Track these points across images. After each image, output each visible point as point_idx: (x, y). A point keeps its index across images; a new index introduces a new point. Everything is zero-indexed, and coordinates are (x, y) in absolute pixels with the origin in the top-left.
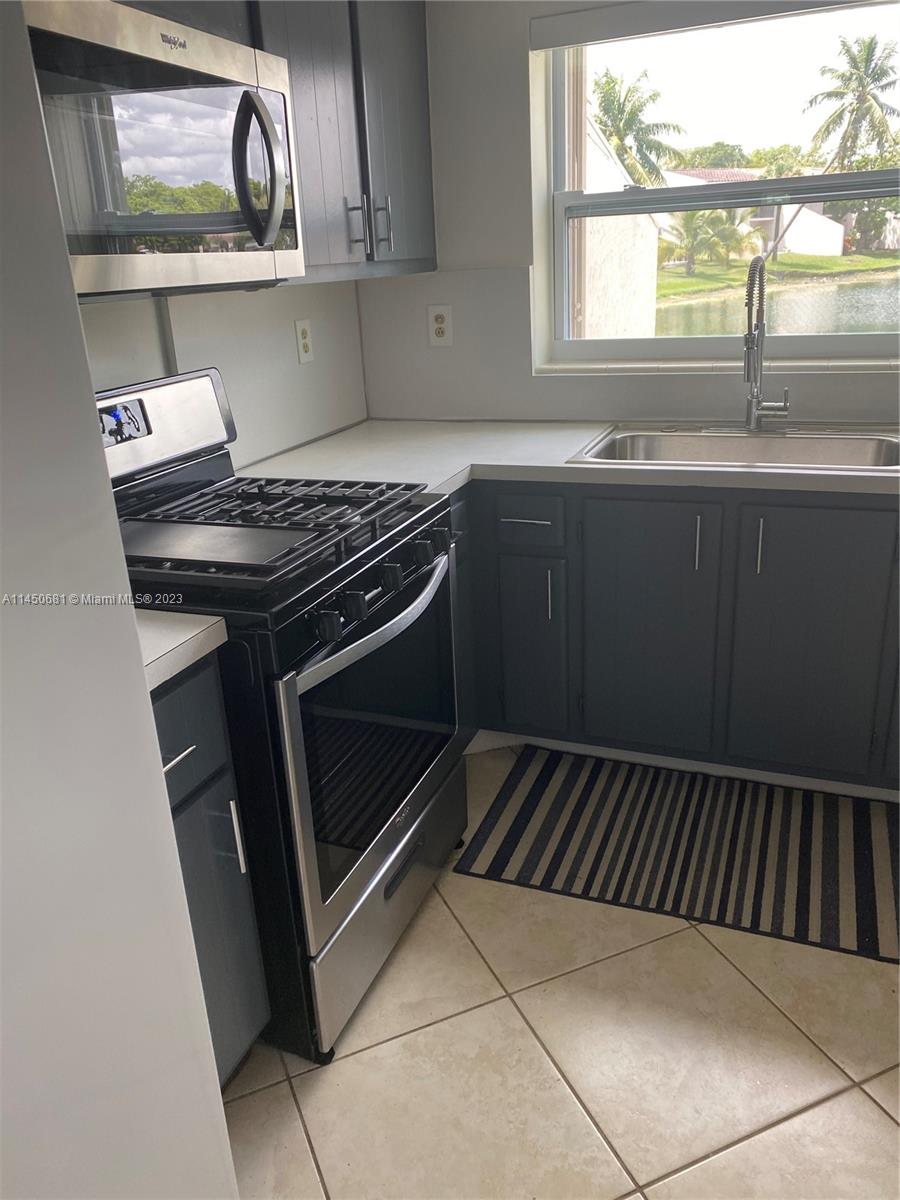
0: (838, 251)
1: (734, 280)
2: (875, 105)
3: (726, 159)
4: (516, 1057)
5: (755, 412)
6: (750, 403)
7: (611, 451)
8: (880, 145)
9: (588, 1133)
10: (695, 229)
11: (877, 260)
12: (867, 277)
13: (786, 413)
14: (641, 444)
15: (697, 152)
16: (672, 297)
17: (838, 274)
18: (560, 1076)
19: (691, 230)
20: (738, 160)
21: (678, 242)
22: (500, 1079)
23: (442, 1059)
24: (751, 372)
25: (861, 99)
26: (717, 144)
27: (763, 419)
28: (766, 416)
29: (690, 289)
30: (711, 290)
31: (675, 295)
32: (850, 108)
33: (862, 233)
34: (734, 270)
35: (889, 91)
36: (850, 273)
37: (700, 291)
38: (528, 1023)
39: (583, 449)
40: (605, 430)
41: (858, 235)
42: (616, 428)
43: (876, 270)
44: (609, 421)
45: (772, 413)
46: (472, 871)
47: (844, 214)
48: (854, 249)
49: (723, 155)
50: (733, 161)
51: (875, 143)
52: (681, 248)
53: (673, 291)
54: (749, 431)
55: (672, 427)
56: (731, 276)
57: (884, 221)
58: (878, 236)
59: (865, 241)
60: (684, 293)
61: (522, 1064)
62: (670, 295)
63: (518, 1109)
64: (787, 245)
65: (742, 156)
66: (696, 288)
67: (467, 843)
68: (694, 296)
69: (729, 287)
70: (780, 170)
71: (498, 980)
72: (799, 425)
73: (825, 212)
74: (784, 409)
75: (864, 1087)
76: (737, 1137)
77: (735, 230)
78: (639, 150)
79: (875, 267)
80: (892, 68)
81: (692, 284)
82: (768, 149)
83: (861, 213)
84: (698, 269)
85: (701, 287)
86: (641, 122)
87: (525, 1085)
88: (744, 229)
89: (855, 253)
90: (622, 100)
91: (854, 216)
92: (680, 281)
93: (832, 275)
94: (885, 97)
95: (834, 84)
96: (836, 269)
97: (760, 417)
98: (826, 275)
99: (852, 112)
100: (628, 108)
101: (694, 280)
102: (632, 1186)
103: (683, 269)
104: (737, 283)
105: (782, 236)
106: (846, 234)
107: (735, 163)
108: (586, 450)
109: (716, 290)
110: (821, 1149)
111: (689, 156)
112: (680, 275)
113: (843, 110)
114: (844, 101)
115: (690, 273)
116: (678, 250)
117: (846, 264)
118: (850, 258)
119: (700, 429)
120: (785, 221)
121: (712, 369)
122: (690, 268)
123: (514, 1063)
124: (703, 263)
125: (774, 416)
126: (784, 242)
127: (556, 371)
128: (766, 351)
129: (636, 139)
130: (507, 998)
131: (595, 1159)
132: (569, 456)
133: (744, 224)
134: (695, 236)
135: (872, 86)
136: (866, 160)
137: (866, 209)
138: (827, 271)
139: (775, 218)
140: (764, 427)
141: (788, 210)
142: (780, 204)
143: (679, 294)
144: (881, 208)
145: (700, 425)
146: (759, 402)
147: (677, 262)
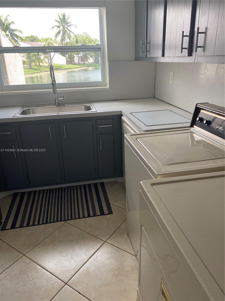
0: (66, 64)
1: (43, 70)
2: (67, 30)
3: (34, 40)
4: (29, 269)
5: (57, 101)
6: (55, 99)
7: (23, 113)
8: (70, 39)
9: (52, 278)
10: (30, 57)
11: (74, 66)
12: (73, 69)
13: (64, 101)
14: (31, 111)
15: (27, 37)
16: (27, 74)
17: (66, 69)
18: (42, 268)
19: (29, 58)
20: (38, 40)
21: (26, 60)
22: (26, 275)
23: (9, 278)
24: (54, 92)
25: (64, 28)
26: (32, 36)
27: (59, 103)
28: (59, 102)
29: (31, 72)
30: (37, 73)
31: (28, 74)
32: (62, 30)
33: (70, 59)
34: (42, 68)
35: (70, 27)
36: (69, 69)
37: (34, 73)
38: (31, 259)
39: (16, 113)
40: (21, 108)
41: (69, 60)
42: (23, 107)
43: (74, 68)
44: (21, 106)
45: (61, 101)
46: (6, 229)
47: (65, 55)
48: (69, 63)
49: (33, 39)
50: (36, 40)
51: (68, 39)
52: (27, 62)
53: (27, 73)
54: (56, 106)
55: (38, 106)
56: (42, 69)
57: (74, 57)
58: (73, 60)
59: (70, 61)
60: (30, 73)
61: (31, 270)
62: (26, 74)
63: (33, 280)
64: (53, 62)
65: (38, 39)
66: (33, 72)
67: (3, 222)
68: (33, 74)
69: (41, 72)
70: (48, 44)
71: (20, 252)
72: (68, 103)
73: (61, 54)
74: (63, 100)
75: (107, 241)
76: (84, 262)
77: (40, 58)
78: (11, 36)
79: (74, 67)
80: (70, 22)
81: (32, 71)
82: (44, 38)
83: (69, 55)
84: (32, 67)
85: (34, 72)
86: (10, 28)
87: (34, 274)
88: (42, 57)
89: (69, 64)
90: (3, 22)
91: (67, 55)
92: (28, 70)
93: (65, 69)
94: (69, 28)
95: (57, 24)
96: (66, 68)
97: (58, 102)
98: (64, 69)
99: (62, 31)
100: (6, 24)
101: (32, 70)
102: (64, 284)
103: (29, 67)
104: (43, 71)
105: (52, 59)
106: (66, 60)
107: (37, 41)
108: (17, 113)
109: (38, 72)
110: (101, 257)
111: (25, 38)
112: (28, 69)
113: (60, 30)
114: (60, 28)
115: (31, 68)
116: (26, 62)
117: (67, 66)
118: (68, 65)
119: (45, 106)
120: (52, 56)
121: (45, 91)
122: (31, 67)
123: (29, 270)
124: (34, 66)
125: (62, 102)
126: (53, 61)
127: (4, 94)
128: (57, 86)
129: (9, 32)
130: (24, 256)
131: (54, 282)
132: (13, 115)
133: (42, 56)
134: (30, 59)
135: (66, 26)
136: (67, 43)
137: (70, 54)
138: (64, 68)
139: (49, 55)
140: (60, 104)
141: (52, 54)
142: (50, 52)
143: (29, 74)
144: (73, 54)
145: (44, 105)
146: (57, 99)
147: (27, 65)
